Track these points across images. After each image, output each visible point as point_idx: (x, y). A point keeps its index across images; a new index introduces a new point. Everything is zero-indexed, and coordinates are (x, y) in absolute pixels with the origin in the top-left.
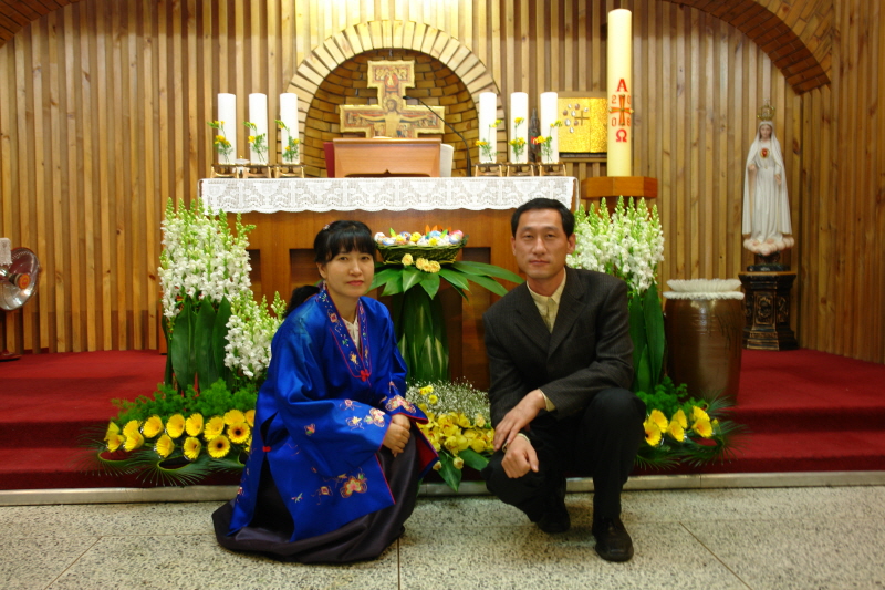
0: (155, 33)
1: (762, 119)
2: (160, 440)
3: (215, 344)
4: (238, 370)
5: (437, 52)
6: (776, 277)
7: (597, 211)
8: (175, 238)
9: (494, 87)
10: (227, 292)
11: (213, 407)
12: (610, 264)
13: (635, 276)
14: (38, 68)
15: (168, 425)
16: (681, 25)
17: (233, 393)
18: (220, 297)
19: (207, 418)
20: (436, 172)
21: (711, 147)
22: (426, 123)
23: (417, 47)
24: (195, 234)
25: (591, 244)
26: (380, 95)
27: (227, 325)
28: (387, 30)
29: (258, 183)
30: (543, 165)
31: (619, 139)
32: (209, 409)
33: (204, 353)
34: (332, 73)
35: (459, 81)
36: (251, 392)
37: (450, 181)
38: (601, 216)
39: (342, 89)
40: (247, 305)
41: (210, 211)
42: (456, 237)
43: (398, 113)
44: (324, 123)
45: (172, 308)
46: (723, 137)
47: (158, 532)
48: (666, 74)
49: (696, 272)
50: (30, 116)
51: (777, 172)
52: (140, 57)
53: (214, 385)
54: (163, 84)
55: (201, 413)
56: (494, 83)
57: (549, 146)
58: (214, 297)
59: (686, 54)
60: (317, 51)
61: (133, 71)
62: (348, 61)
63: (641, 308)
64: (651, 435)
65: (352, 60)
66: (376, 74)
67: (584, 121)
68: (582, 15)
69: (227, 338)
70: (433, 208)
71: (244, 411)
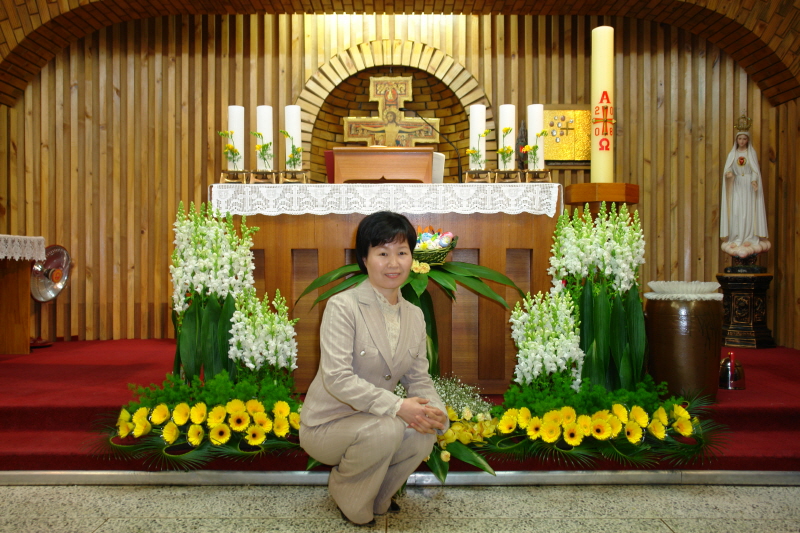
0: (179, 53)
1: (740, 130)
2: (166, 427)
3: (219, 338)
4: (242, 363)
5: (433, 68)
6: (753, 278)
7: (580, 216)
8: (186, 239)
9: (485, 100)
10: (232, 289)
11: (216, 396)
12: (592, 266)
13: (617, 278)
14: (75, 85)
15: (175, 413)
16: (661, 43)
18: (225, 294)
19: (210, 407)
20: (429, 178)
21: (690, 155)
22: (423, 134)
23: (414, 64)
24: (203, 235)
25: (574, 247)
26: (380, 108)
27: (231, 320)
28: (388, 48)
29: (263, 188)
30: (530, 172)
31: (602, 148)
32: (212, 398)
33: (209, 346)
34: (337, 87)
35: (453, 95)
36: (252, 383)
37: (442, 187)
38: (584, 221)
39: (346, 103)
40: (250, 301)
41: (218, 214)
42: (445, 240)
43: (397, 125)
44: (329, 134)
45: (182, 303)
46: (701, 147)
47: (161, 515)
48: (647, 87)
49: (675, 274)
50: (67, 127)
51: (754, 179)
52: (165, 74)
53: (218, 376)
54: (185, 98)
55: (205, 402)
56: (485, 97)
57: (535, 154)
58: (220, 293)
59: (665, 69)
60: (323, 68)
61: (158, 87)
62: (351, 77)
63: (623, 308)
64: (632, 432)
65: (355, 76)
66: (377, 89)
67: (570, 132)
68: (568, 35)
69: (231, 331)
70: (425, 212)
71: (245, 401)
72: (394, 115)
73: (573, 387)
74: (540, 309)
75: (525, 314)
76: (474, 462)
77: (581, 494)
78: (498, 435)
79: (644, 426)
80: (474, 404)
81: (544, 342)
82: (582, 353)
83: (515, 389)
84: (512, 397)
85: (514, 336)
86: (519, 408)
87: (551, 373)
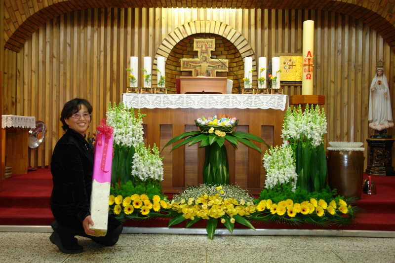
0: (99, 26)
1: (379, 67)
3: (127, 165)
4: (138, 177)
5: (225, 35)
6: (385, 141)
7: (296, 111)
8: (111, 119)
9: (251, 51)
10: (133, 143)
12: (302, 134)
13: (313, 140)
14: (48, 41)
16: (340, 22)
17: (135, 187)
18: (130, 145)
19: (124, 197)
20: (225, 92)
21: (354, 79)
22: (220, 67)
23: (216, 33)
24: (120, 118)
25: (293, 125)
26: (199, 54)
27: (133, 157)
28: (203, 25)
29: (147, 96)
30: (273, 89)
31: (307, 79)
32: (125, 193)
33: (123, 169)
34: (178, 44)
35: (235, 48)
36: (143, 187)
37: (231, 96)
38: (298, 113)
39: (182, 51)
40: (142, 149)
41: (127, 108)
42: (233, 121)
43: (207, 63)
44: (173, 67)
46: (360, 75)
48: (332, 45)
49: (346, 138)
50: (44, 62)
51: (385, 92)
52: (92, 36)
53: (128, 183)
54: (102, 48)
55: (121, 195)
56: (251, 49)
57: (275, 81)
58: (128, 145)
59: (342, 36)
60: (171, 34)
61: (89, 43)
62: (184, 39)
63: (316, 154)
64: (320, 211)
65: (187, 38)
66: (197, 45)
67: (293, 67)
68: (293, 18)
69: (133, 163)
70: (223, 107)
71: (140, 195)
72: (206, 57)
73: (292, 190)
74: (277, 154)
75: (270, 156)
76: (246, 224)
77: (295, 240)
78: (257, 212)
79: (325, 208)
80: (246, 198)
81: (279, 169)
82: (296, 175)
83: (265, 191)
84: (263, 194)
85: (265, 166)
86: (267, 200)
87: (282, 184)
